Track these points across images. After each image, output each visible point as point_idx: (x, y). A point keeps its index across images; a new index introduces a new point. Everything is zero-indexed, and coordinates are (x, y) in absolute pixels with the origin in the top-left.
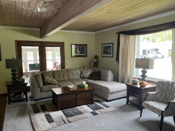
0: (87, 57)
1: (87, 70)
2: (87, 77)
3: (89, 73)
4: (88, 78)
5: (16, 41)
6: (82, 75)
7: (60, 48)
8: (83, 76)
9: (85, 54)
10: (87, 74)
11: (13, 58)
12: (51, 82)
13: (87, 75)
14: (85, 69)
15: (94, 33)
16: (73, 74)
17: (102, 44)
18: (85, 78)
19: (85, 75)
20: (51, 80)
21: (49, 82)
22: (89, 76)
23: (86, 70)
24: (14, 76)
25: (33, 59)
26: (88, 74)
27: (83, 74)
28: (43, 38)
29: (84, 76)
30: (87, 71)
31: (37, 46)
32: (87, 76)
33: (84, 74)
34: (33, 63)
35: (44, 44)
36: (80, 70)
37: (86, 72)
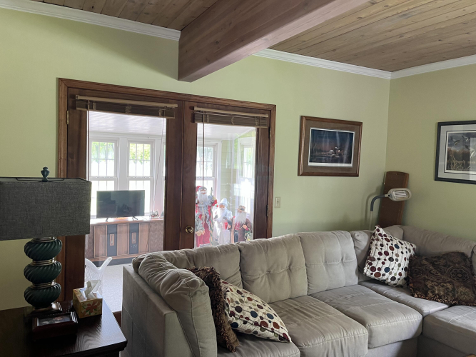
0: (358, 176)
1: (388, 241)
2: (393, 279)
3: (401, 259)
4: (400, 283)
5: (60, 81)
6: (373, 269)
7: (258, 130)
8: (378, 275)
9: (351, 165)
10: (393, 265)
11: (45, 171)
12: (258, 329)
13: (396, 268)
14: (380, 235)
15: (387, 76)
16: (327, 262)
17: (440, 125)
18: (384, 283)
19: (387, 270)
20: (254, 314)
21: (248, 326)
22: (403, 272)
23: (385, 242)
24: (42, 286)
25: (111, 173)
26: (399, 265)
27: (374, 264)
28: (191, 80)
29: (382, 272)
30: (392, 248)
31: (163, 116)
32: (397, 277)
33: (380, 265)
34: (110, 187)
35: (193, 108)
36: (354, 240)
37: (387, 253)
